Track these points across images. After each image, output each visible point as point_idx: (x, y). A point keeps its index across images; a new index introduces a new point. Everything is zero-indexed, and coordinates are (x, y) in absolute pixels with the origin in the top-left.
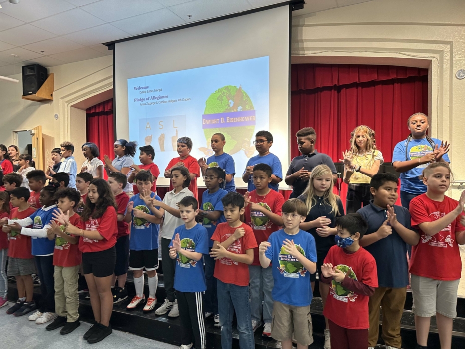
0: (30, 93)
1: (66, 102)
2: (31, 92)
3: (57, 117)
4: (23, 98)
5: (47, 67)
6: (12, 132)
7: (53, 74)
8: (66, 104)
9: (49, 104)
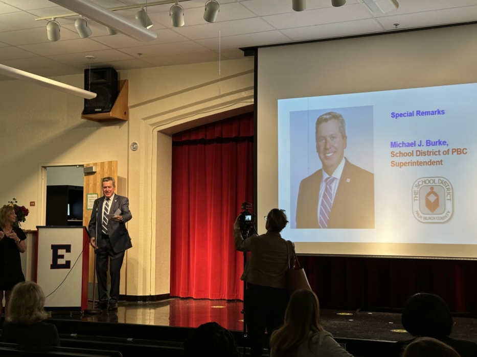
0: (96, 110)
1: (152, 125)
2: (100, 110)
3: (135, 147)
4: (83, 117)
5: (118, 70)
6: (40, 168)
7: (128, 81)
8: (151, 128)
9: (118, 127)
